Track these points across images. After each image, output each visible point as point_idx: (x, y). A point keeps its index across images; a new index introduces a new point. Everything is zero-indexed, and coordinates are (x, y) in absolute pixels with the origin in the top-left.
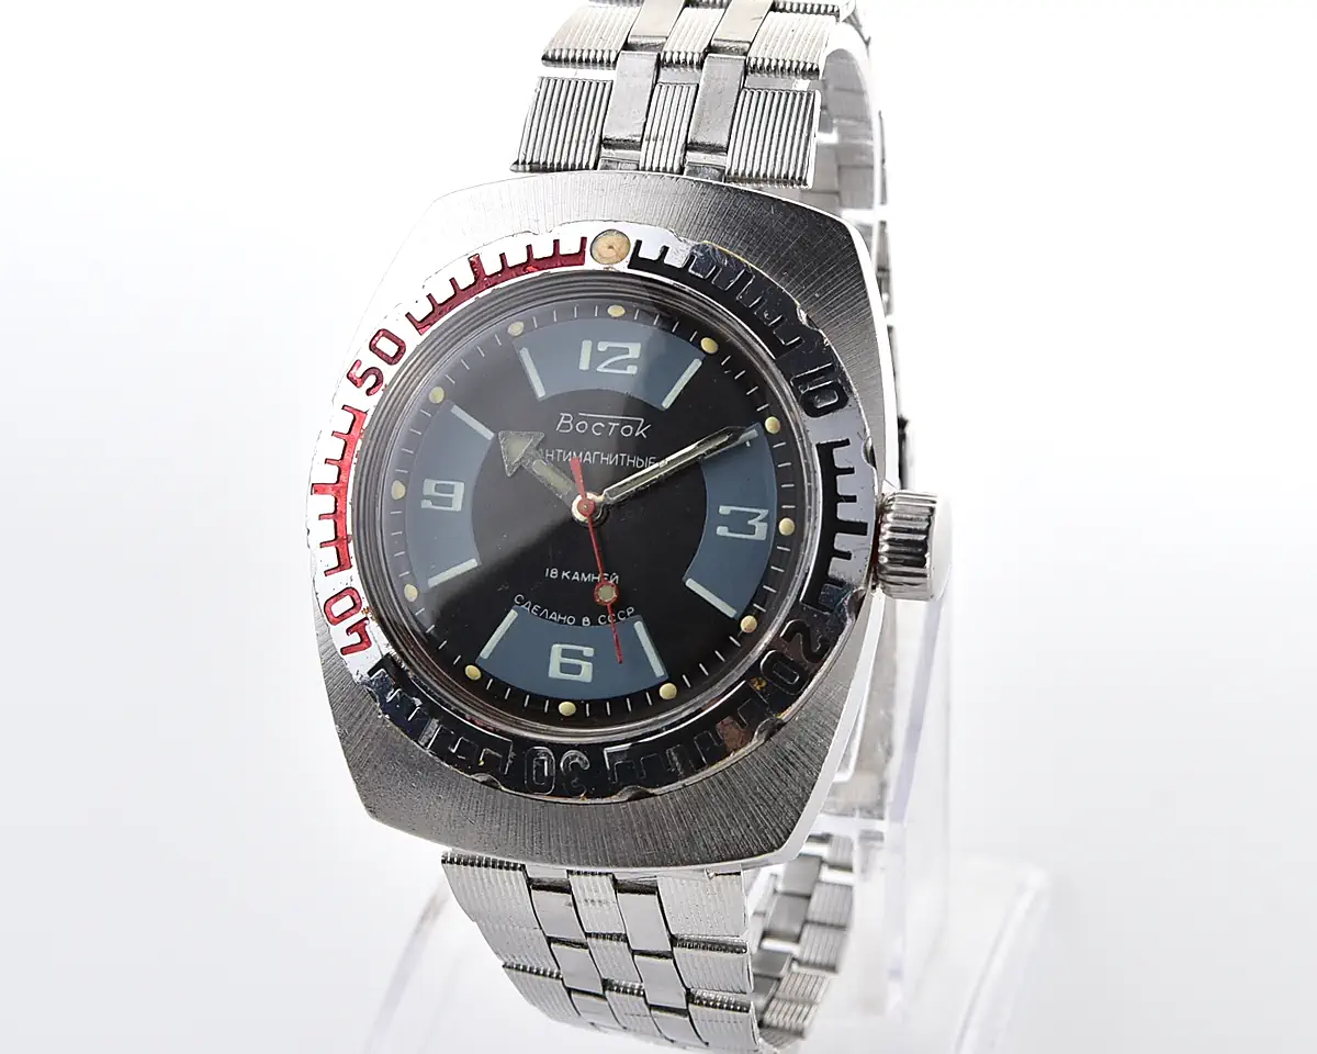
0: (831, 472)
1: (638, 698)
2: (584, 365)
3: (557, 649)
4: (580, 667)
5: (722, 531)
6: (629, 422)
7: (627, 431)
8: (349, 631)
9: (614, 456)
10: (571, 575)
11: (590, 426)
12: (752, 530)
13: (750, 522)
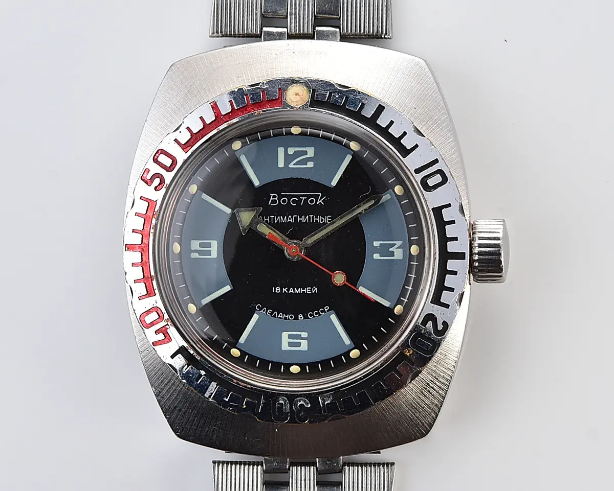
0: (442, 224)
1: (337, 359)
2: (281, 164)
3: (285, 335)
4: (300, 343)
5: (376, 256)
6: (312, 196)
7: (311, 202)
8: (157, 332)
9: (305, 217)
10: (288, 290)
11: (289, 201)
12: (392, 254)
13: (390, 249)
